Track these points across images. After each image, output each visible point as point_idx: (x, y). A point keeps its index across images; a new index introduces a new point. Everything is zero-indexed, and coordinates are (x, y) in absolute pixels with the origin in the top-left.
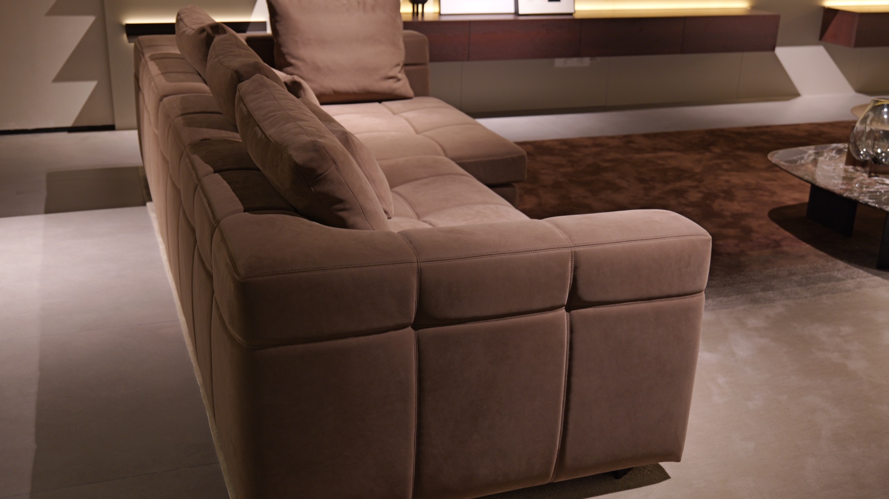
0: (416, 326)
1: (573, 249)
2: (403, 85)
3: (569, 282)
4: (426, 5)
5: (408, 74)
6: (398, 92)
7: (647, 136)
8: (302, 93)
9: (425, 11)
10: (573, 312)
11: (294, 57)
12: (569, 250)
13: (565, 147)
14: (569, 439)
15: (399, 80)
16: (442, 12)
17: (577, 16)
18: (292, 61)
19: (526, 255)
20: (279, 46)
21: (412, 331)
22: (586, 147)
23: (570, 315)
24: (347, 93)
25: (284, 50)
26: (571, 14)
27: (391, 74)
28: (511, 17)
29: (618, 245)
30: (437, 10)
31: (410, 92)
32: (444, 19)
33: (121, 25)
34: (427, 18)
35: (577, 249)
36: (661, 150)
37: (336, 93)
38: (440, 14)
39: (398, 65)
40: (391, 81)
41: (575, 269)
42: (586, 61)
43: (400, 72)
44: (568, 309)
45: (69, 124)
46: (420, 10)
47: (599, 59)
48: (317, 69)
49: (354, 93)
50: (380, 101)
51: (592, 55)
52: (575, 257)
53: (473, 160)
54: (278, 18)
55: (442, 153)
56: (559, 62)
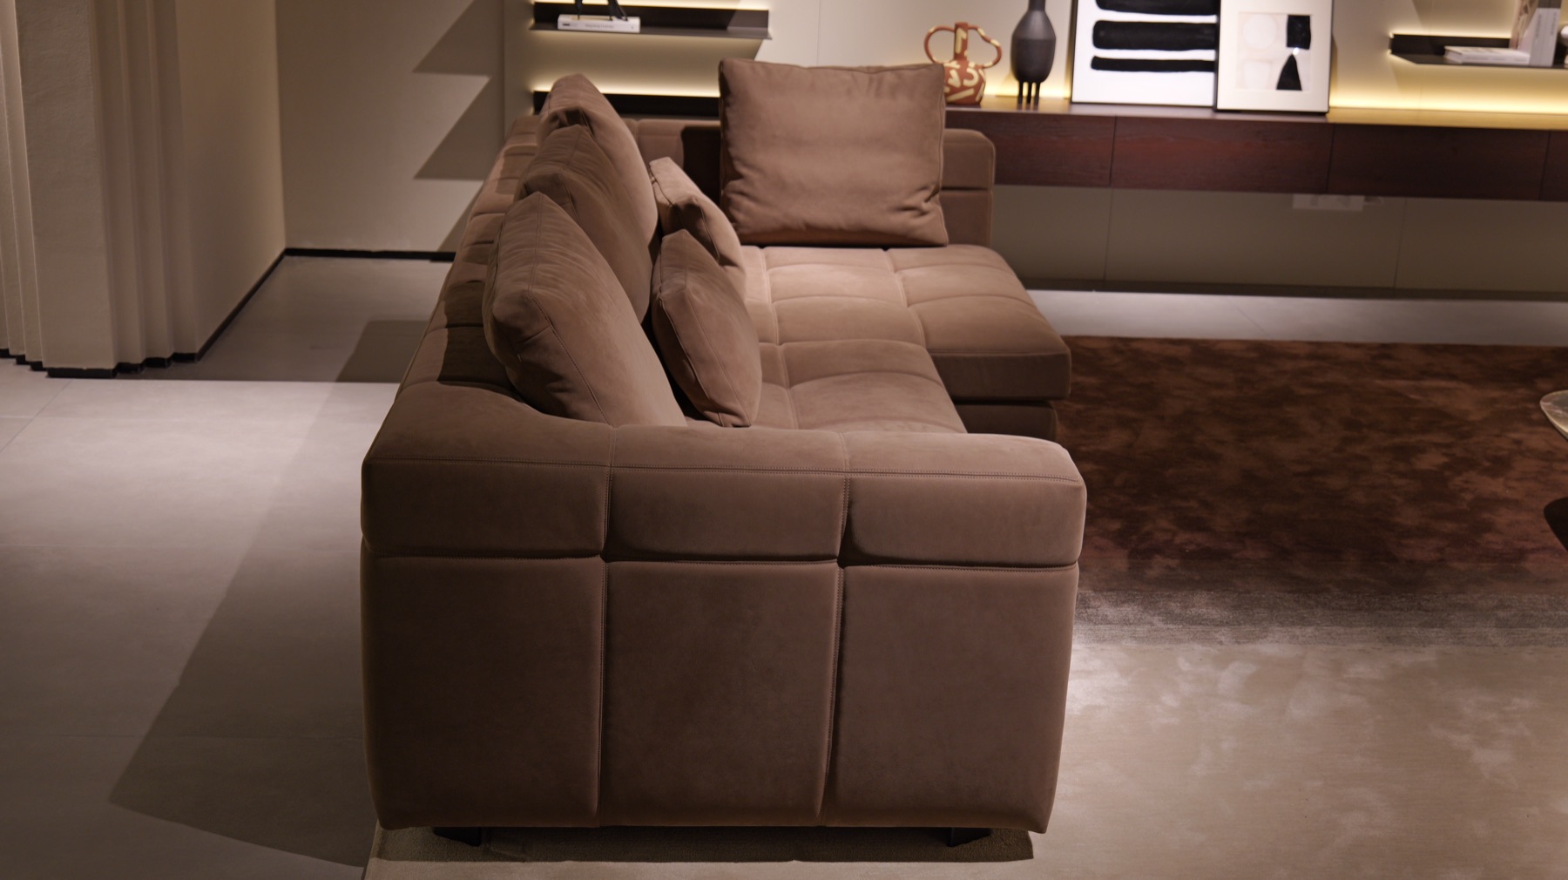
0: (607, 558)
1: (849, 476)
2: (933, 222)
3: (840, 523)
4: (1043, 85)
5: (945, 205)
6: (918, 233)
7: (1427, 349)
8: (703, 224)
9: (1042, 93)
10: (849, 569)
11: (746, 165)
12: (842, 476)
13: (1252, 355)
14: (842, 759)
15: (923, 213)
16: (1075, 99)
17: (1331, 118)
18: (743, 170)
19: (771, 475)
20: (727, 144)
21: (603, 562)
22: (1295, 357)
23: (845, 572)
24: (829, 230)
25: (733, 151)
26: (1322, 114)
27: (910, 202)
28: (1206, 114)
29: (921, 478)
30: (1067, 94)
31: (942, 234)
32: (1078, 111)
33: (527, 93)
34: (1044, 108)
35: (854, 476)
36: (1437, 376)
37: (810, 228)
38: (1071, 102)
39: (924, 188)
40: (908, 214)
41: (850, 505)
42: (1357, 202)
43: (927, 200)
44: (842, 564)
45: (434, 246)
46: (1033, 92)
47: (1382, 200)
48: (781, 185)
49: (841, 231)
50: (885, 248)
51: (1369, 192)
52: (850, 486)
53: (973, 355)
54: (730, 100)
55: (922, 339)
56: (1302, 201)
